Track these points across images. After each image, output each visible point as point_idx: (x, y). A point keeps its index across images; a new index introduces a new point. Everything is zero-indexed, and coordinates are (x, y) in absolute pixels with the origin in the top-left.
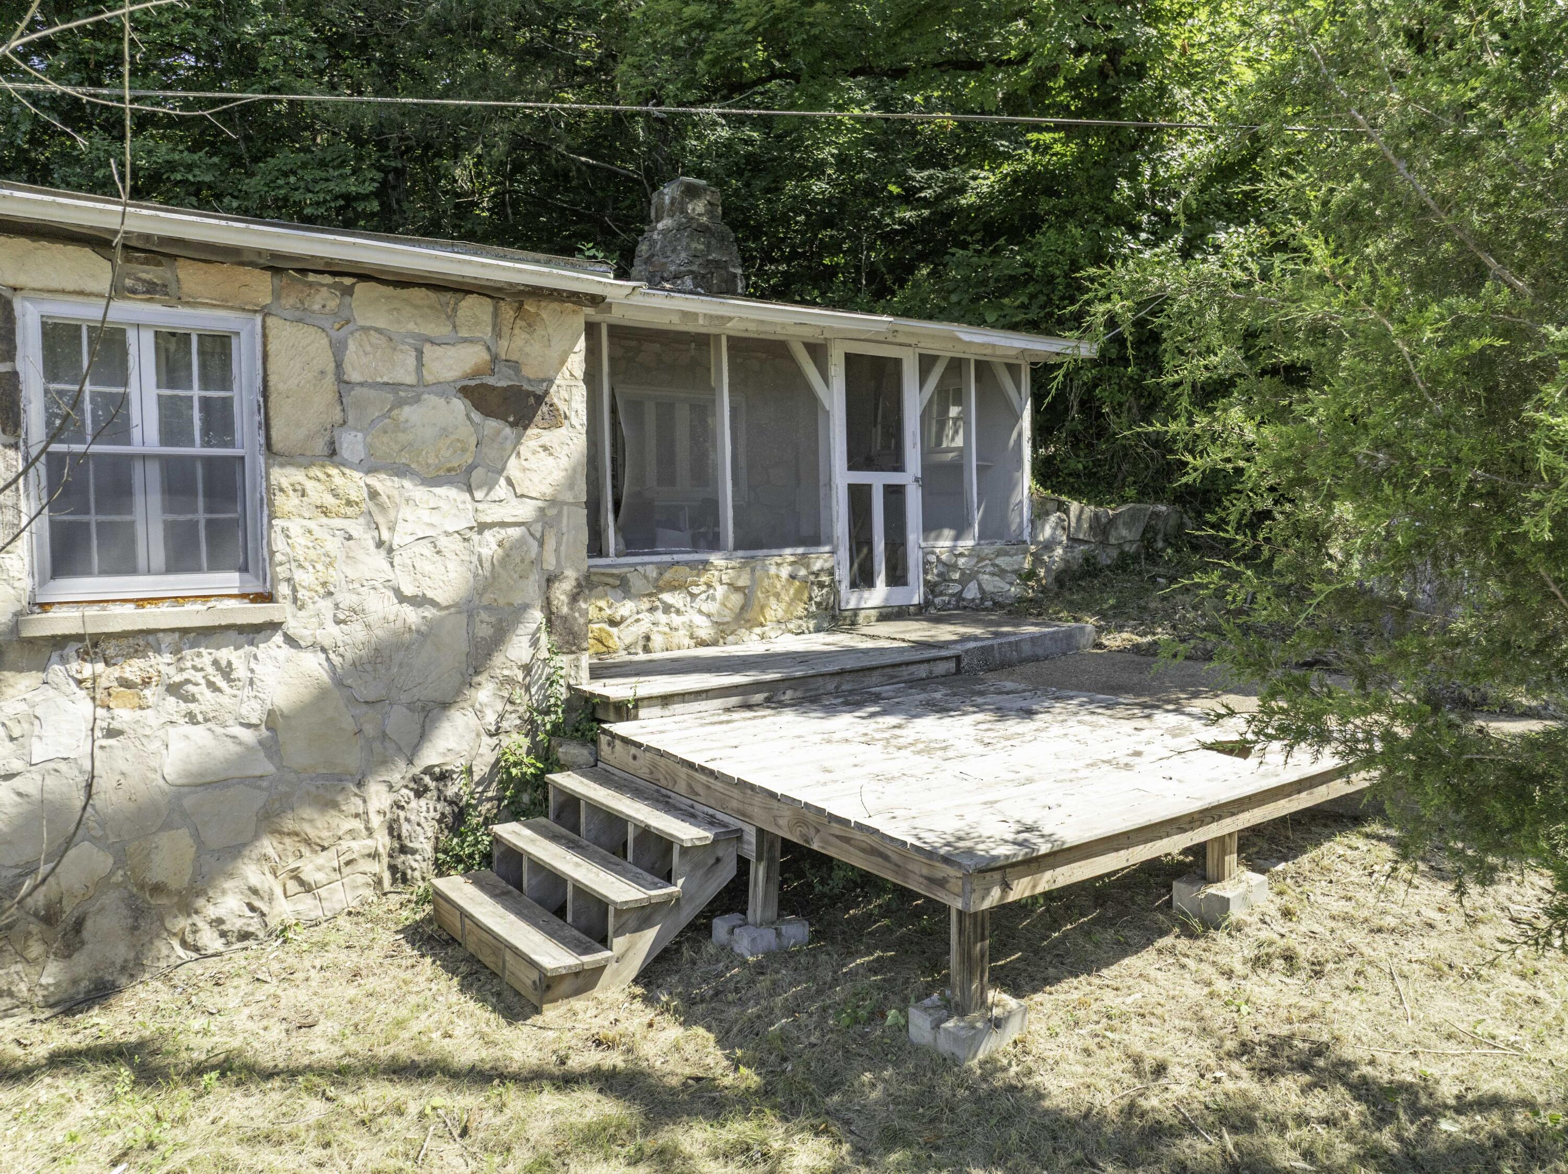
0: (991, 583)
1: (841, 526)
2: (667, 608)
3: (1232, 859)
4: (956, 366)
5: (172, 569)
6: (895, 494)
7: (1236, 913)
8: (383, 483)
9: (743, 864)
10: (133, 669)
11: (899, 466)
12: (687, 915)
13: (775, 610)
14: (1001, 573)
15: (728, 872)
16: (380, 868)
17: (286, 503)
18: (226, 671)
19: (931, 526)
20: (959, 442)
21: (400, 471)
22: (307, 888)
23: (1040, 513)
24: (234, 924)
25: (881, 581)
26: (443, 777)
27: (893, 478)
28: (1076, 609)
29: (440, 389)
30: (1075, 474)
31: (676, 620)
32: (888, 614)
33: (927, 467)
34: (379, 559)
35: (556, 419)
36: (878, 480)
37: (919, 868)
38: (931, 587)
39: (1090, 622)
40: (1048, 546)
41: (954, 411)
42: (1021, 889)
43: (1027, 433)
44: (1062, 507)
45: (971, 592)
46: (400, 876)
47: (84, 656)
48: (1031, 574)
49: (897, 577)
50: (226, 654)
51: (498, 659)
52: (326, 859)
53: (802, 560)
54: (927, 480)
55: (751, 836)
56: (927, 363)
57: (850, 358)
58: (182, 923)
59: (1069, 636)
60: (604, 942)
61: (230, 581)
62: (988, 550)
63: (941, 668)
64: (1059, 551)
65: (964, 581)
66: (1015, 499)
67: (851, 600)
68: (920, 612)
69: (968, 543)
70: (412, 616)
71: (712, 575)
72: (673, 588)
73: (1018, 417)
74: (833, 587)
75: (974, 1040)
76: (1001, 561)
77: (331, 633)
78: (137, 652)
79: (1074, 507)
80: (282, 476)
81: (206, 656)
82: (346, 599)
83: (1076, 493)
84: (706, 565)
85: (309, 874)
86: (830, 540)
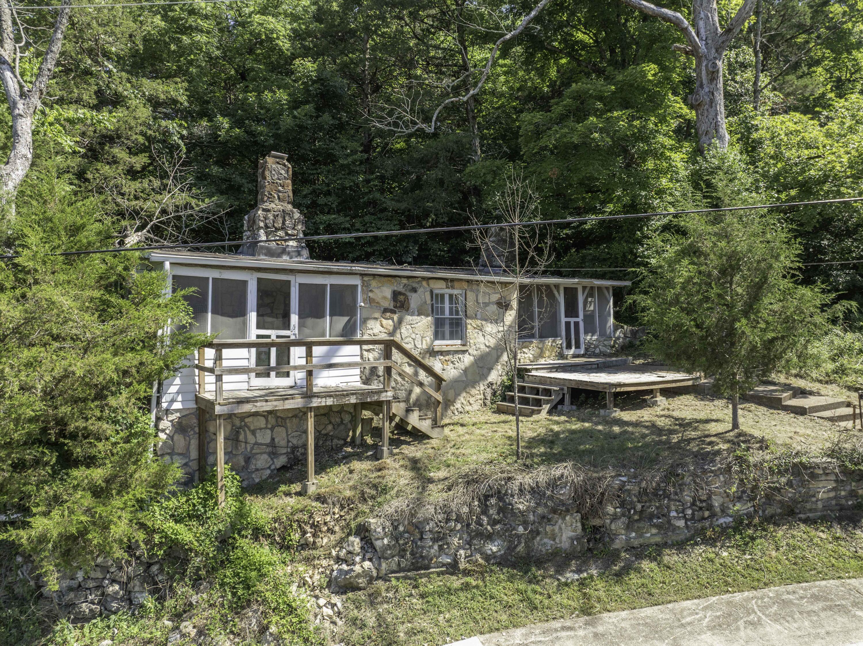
0: (603, 349)
1: (563, 333)
2: (524, 353)
3: (658, 394)
4: (592, 288)
5: (450, 339)
6: (577, 324)
7: (659, 403)
8: (484, 323)
9: (564, 394)
10: (447, 358)
11: (577, 316)
12: (554, 403)
13: (547, 353)
14: (605, 346)
15: (561, 396)
16: (481, 402)
17: (469, 326)
18: (460, 359)
19: (586, 333)
20: (592, 308)
21: (486, 320)
22: (471, 404)
23: (616, 328)
24: (460, 410)
25: (573, 348)
26: (492, 384)
27: (576, 320)
28: (627, 355)
29: (493, 303)
30: (626, 317)
31: (526, 356)
32: (575, 356)
33: (585, 316)
34: (482, 338)
35: (512, 309)
36: (572, 320)
37: (601, 386)
38: (586, 349)
39: (631, 358)
40: (618, 338)
41: (590, 299)
42: (618, 390)
43: (612, 307)
44: (622, 327)
45: (597, 351)
46: (485, 405)
47: (442, 355)
48: (614, 346)
49: (578, 346)
50: (460, 356)
51: (501, 360)
52: (473, 399)
53: (554, 341)
54: (584, 320)
55: (566, 388)
56: (584, 288)
57: (565, 289)
58: (452, 408)
59: (625, 361)
60: (541, 406)
61: (459, 342)
62: (602, 339)
63: (594, 366)
64: (621, 340)
65: (595, 347)
66: (608, 325)
67: (566, 352)
68: (583, 356)
69: (595, 337)
70: (487, 350)
71: (534, 345)
72: (525, 348)
73: (609, 302)
74: (561, 348)
75: (612, 413)
76: (605, 342)
77: (475, 353)
78: (448, 355)
79: (625, 327)
80: (469, 321)
81: (457, 356)
82: (478, 346)
83: (626, 323)
84: (532, 342)
85: (471, 402)
86: (560, 336)
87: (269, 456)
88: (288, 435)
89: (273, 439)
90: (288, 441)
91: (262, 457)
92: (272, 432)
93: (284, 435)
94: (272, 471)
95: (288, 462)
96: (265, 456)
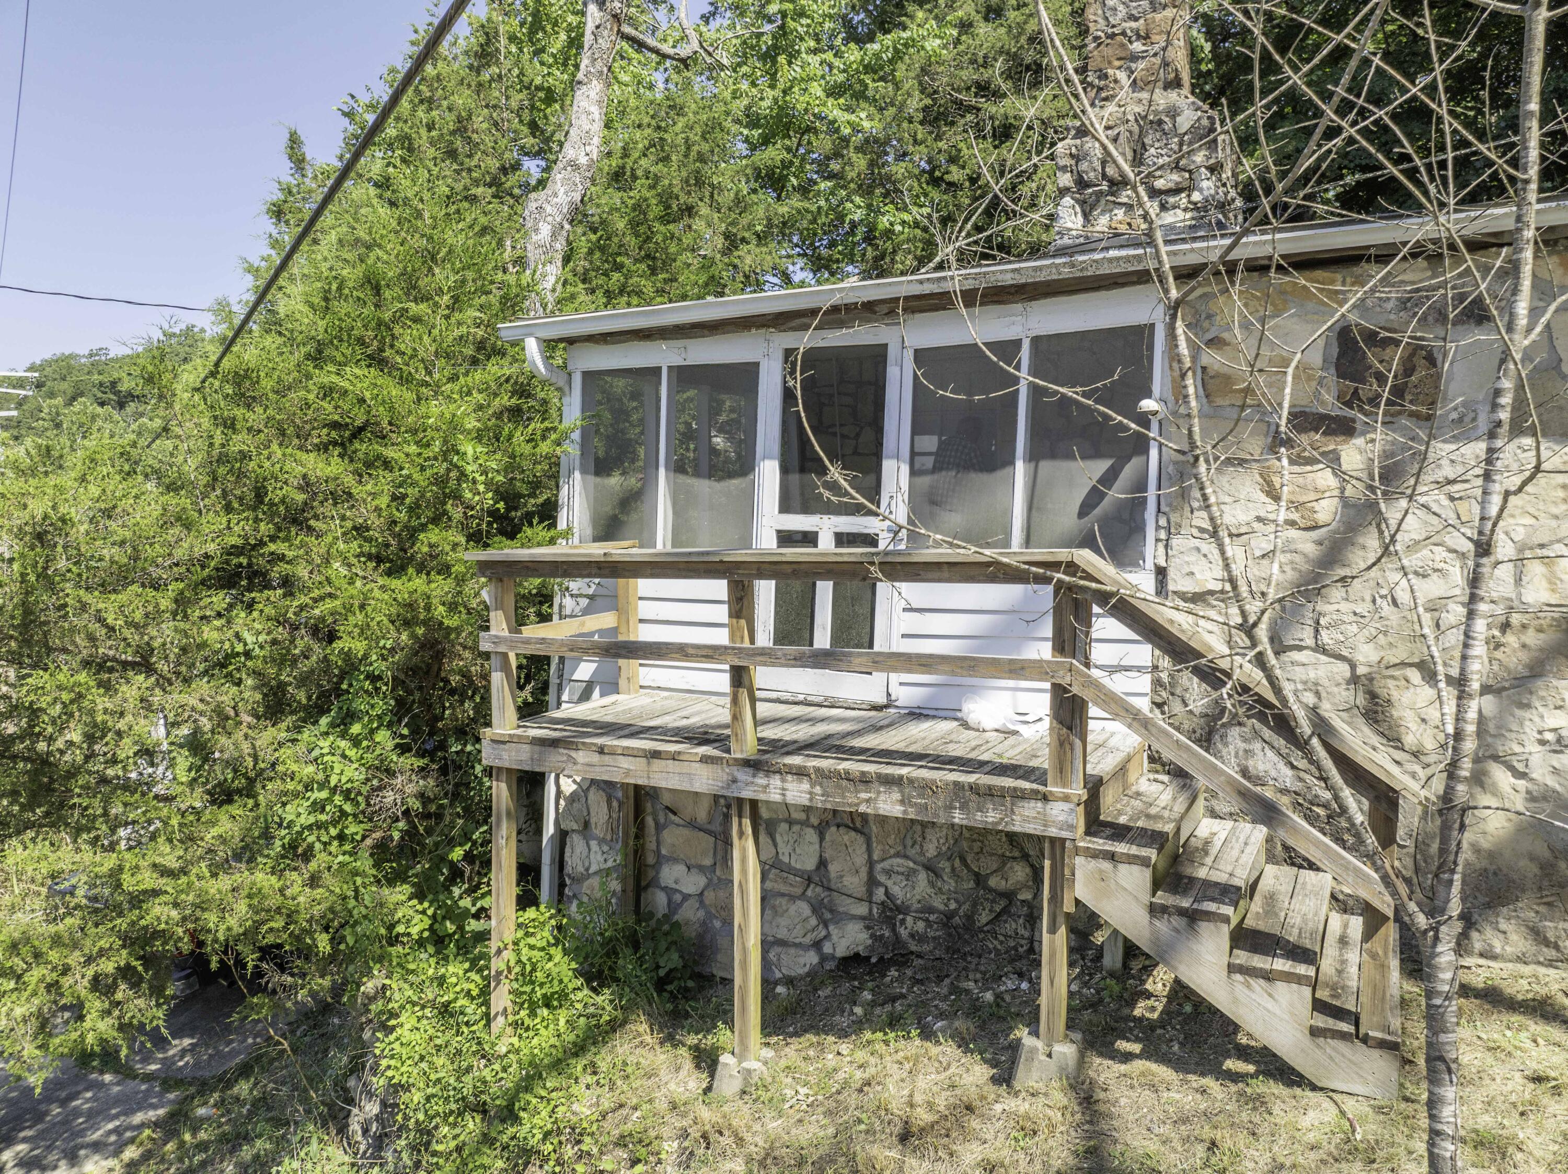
87: (815, 910)
88: (871, 864)
89: (822, 863)
90: (872, 882)
91: (793, 909)
92: (822, 838)
93: (860, 859)
94: (824, 958)
95: (871, 948)
96: (804, 908)
